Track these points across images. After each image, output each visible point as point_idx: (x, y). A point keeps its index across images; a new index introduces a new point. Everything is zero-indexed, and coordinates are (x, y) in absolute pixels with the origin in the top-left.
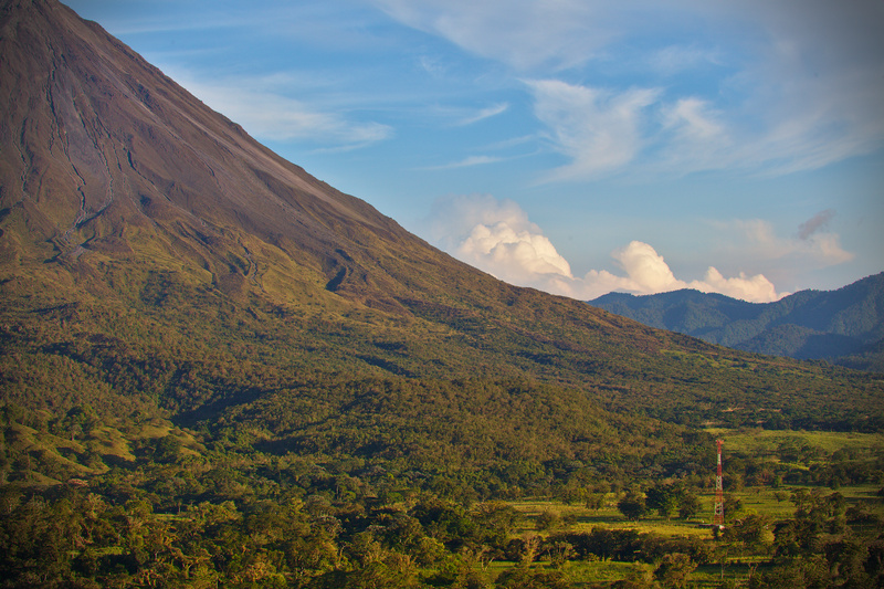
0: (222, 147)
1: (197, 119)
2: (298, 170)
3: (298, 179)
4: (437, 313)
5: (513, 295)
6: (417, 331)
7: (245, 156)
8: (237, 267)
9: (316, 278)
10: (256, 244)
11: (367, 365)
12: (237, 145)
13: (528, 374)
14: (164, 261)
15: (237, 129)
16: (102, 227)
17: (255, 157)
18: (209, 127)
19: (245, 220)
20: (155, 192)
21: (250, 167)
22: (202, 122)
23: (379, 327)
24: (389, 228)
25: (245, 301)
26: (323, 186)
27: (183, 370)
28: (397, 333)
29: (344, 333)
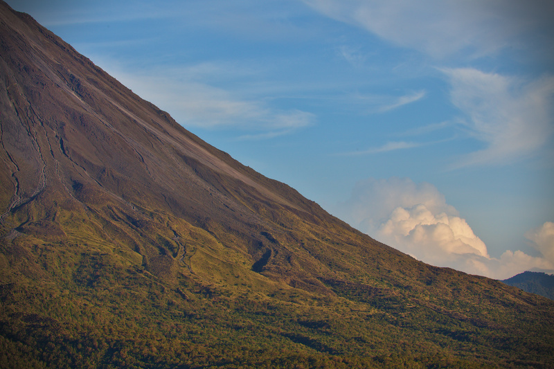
0: (151, 134)
1: (126, 107)
2: (225, 156)
3: (224, 165)
4: (359, 292)
5: (432, 275)
6: (339, 309)
7: (173, 142)
8: (166, 249)
9: (243, 260)
10: (184, 227)
11: (292, 343)
12: (165, 132)
13: (446, 350)
14: (96, 244)
15: (165, 116)
16: (36, 212)
17: (183, 143)
18: (138, 115)
19: (174, 205)
20: (86, 177)
21: (178, 153)
22: (131, 110)
23: (302, 307)
24: (312, 211)
25: (174, 282)
26: (248, 171)
27: (115, 348)
28: (320, 312)
29: (269, 313)
